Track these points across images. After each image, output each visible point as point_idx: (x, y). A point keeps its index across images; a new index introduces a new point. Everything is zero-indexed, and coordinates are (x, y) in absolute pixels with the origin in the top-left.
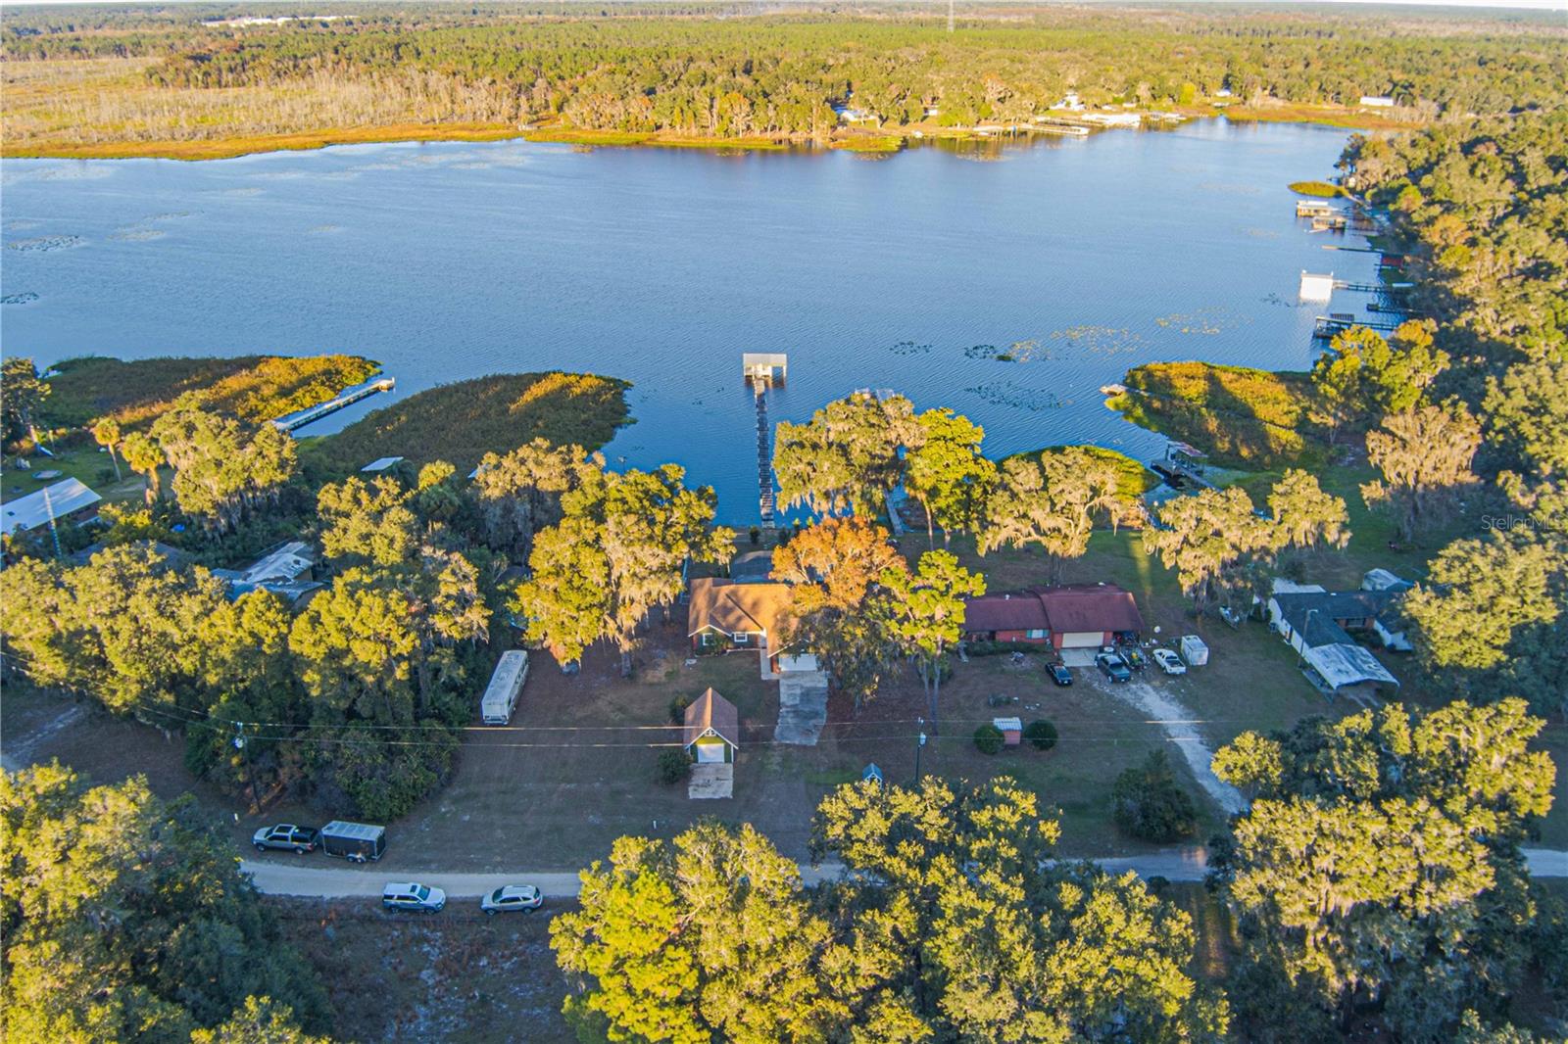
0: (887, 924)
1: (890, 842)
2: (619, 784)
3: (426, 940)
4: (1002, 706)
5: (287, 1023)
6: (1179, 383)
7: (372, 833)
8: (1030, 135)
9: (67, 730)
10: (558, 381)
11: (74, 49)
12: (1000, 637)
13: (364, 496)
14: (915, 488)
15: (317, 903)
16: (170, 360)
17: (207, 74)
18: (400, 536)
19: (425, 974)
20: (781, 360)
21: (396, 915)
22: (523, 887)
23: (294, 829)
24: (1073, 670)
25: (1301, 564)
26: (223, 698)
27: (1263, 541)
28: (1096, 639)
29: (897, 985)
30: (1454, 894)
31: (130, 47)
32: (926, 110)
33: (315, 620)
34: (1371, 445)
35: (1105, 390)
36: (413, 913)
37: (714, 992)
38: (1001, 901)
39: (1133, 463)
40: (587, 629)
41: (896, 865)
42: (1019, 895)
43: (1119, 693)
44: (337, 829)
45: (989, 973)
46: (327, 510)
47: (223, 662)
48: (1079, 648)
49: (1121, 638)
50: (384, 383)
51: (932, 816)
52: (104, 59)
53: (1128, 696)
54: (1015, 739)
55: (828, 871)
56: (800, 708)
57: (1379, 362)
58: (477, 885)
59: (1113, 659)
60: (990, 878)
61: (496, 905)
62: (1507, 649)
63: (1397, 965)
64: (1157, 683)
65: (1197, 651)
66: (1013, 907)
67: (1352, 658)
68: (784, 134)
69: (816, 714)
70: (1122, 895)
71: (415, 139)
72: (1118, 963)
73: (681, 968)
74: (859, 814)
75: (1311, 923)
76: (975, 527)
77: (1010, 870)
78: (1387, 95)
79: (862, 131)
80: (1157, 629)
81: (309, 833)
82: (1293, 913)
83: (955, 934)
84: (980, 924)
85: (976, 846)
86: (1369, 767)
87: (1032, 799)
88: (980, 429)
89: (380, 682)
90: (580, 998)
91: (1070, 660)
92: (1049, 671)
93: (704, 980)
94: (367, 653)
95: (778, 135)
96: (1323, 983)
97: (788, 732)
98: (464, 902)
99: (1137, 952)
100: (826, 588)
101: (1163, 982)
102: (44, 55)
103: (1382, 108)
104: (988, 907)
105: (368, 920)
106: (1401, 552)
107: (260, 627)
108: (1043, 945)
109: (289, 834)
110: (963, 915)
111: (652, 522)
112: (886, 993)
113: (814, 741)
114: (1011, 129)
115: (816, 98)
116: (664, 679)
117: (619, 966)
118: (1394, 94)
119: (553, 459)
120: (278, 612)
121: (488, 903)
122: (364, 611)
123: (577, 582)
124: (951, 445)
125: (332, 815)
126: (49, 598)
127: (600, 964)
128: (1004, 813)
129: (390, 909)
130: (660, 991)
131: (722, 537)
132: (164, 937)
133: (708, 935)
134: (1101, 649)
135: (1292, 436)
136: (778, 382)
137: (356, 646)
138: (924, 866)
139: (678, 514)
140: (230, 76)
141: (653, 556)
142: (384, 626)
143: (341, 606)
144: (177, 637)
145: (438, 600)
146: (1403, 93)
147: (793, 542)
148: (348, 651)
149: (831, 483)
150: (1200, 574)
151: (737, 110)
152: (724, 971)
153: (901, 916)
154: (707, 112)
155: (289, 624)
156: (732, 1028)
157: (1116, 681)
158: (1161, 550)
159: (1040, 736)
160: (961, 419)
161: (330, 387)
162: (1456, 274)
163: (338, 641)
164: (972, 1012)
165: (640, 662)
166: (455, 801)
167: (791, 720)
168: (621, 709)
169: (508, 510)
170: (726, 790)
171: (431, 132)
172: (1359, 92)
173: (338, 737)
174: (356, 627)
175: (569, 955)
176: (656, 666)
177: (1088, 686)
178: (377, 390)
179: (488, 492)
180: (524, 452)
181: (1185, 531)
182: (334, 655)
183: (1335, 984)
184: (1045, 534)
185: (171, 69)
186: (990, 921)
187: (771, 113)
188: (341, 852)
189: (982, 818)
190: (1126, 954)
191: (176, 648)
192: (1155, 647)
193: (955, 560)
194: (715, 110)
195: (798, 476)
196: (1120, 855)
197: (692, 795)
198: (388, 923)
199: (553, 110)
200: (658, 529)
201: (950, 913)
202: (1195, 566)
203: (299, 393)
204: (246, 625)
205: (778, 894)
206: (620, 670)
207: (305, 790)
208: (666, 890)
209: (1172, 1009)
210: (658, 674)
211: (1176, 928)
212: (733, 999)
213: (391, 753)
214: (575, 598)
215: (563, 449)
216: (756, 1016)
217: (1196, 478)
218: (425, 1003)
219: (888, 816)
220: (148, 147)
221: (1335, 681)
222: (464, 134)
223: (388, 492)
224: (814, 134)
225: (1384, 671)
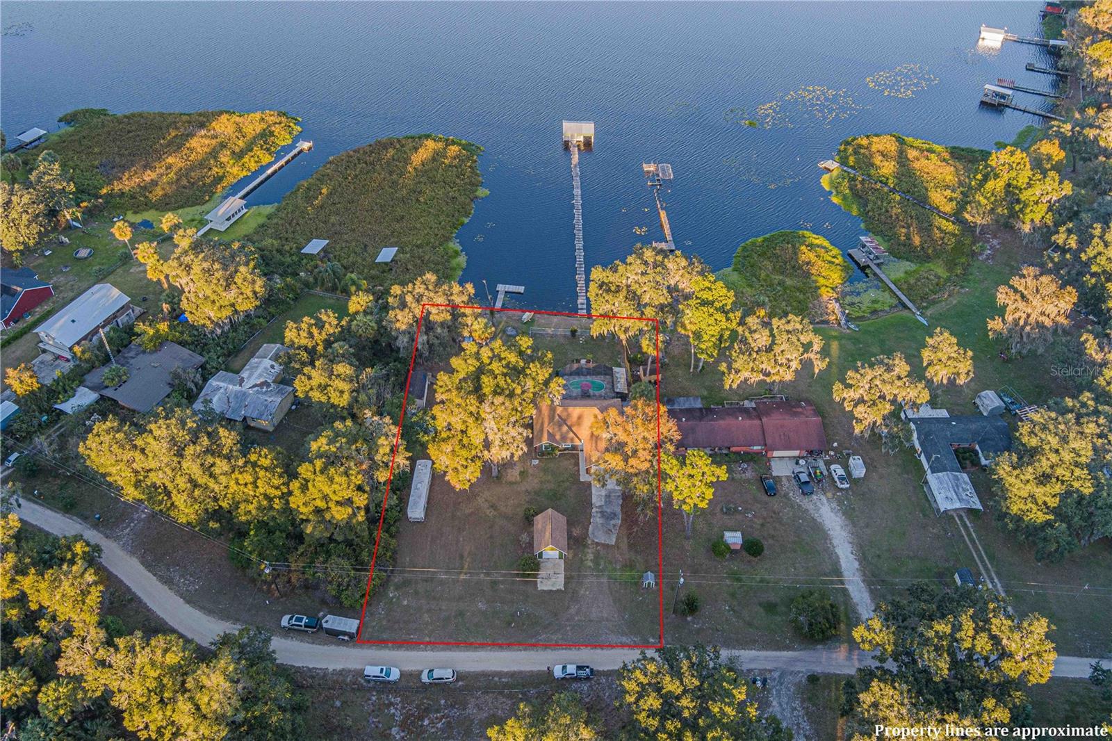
2: (495, 575)
3: (391, 704)
4: (731, 514)
6: (878, 160)
7: (351, 625)
10: (430, 145)
12: (733, 449)
13: (315, 331)
14: (685, 329)
16: (146, 116)
20: (590, 129)
21: (372, 684)
23: (305, 620)
24: (778, 480)
28: (796, 453)
34: (999, 296)
35: (822, 164)
39: (835, 251)
43: (805, 503)
46: (293, 342)
47: (249, 511)
49: (811, 452)
50: (306, 145)
53: (810, 507)
56: (605, 509)
57: (1022, 180)
59: (803, 477)
61: (430, 680)
62: (1054, 511)
64: (830, 496)
65: (858, 467)
67: (957, 486)
69: (614, 515)
76: (723, 366)
80: (835, 444)
81: (314, 622)
89: (347, 523)
91: (777, 469)
92: (762, 482)
94: (340, 514)
97: (597, 531)
98: (411, 676)
100: (625, 457)
105: (355, 688)
109: (303, 624)
111: (512, 396)
113: (613, 541)
116: (518, 478)
119: (440, 297)
120: (280, 476)
121: (425, 678)
123: (465, 441)
129: (368, 681)
131: (557, 385)
134: (797, 461)
135: (950, 227)
136: (587, 143)
137: (332, 507)
139: (529, 383)
145: (377, 459)
148: (328, 510)
150: (867, 423)
155: (287, 486)
157: (805, 494)
158: (844, 399)
159: (753, 548)
160: (720, 284)
161: (268, 150)
162: (1097, 63)
166: (397, 588)
167: (599, 521)
168: (493, 507)
169: (412, 343)
170: (560, 582)
173: (325, 562)
174: (331, 495)
176: (513, 465)
177: (786, 495)
178: (301, 151)
180: (419, 286)
182: (319, 512)
184: (768, 376)
188: (334, 635)
192: (833, 462)
196: (793, 649)
197: (540, 587)
198: (368, 690)
202: (867, 417)
203: (246, 159)
204: (262, 489)
210: (515, 474)
214: (464, 453)
215: (446, 285)
217: (877, 271)
223: (330, 323)
225: (976, 499)
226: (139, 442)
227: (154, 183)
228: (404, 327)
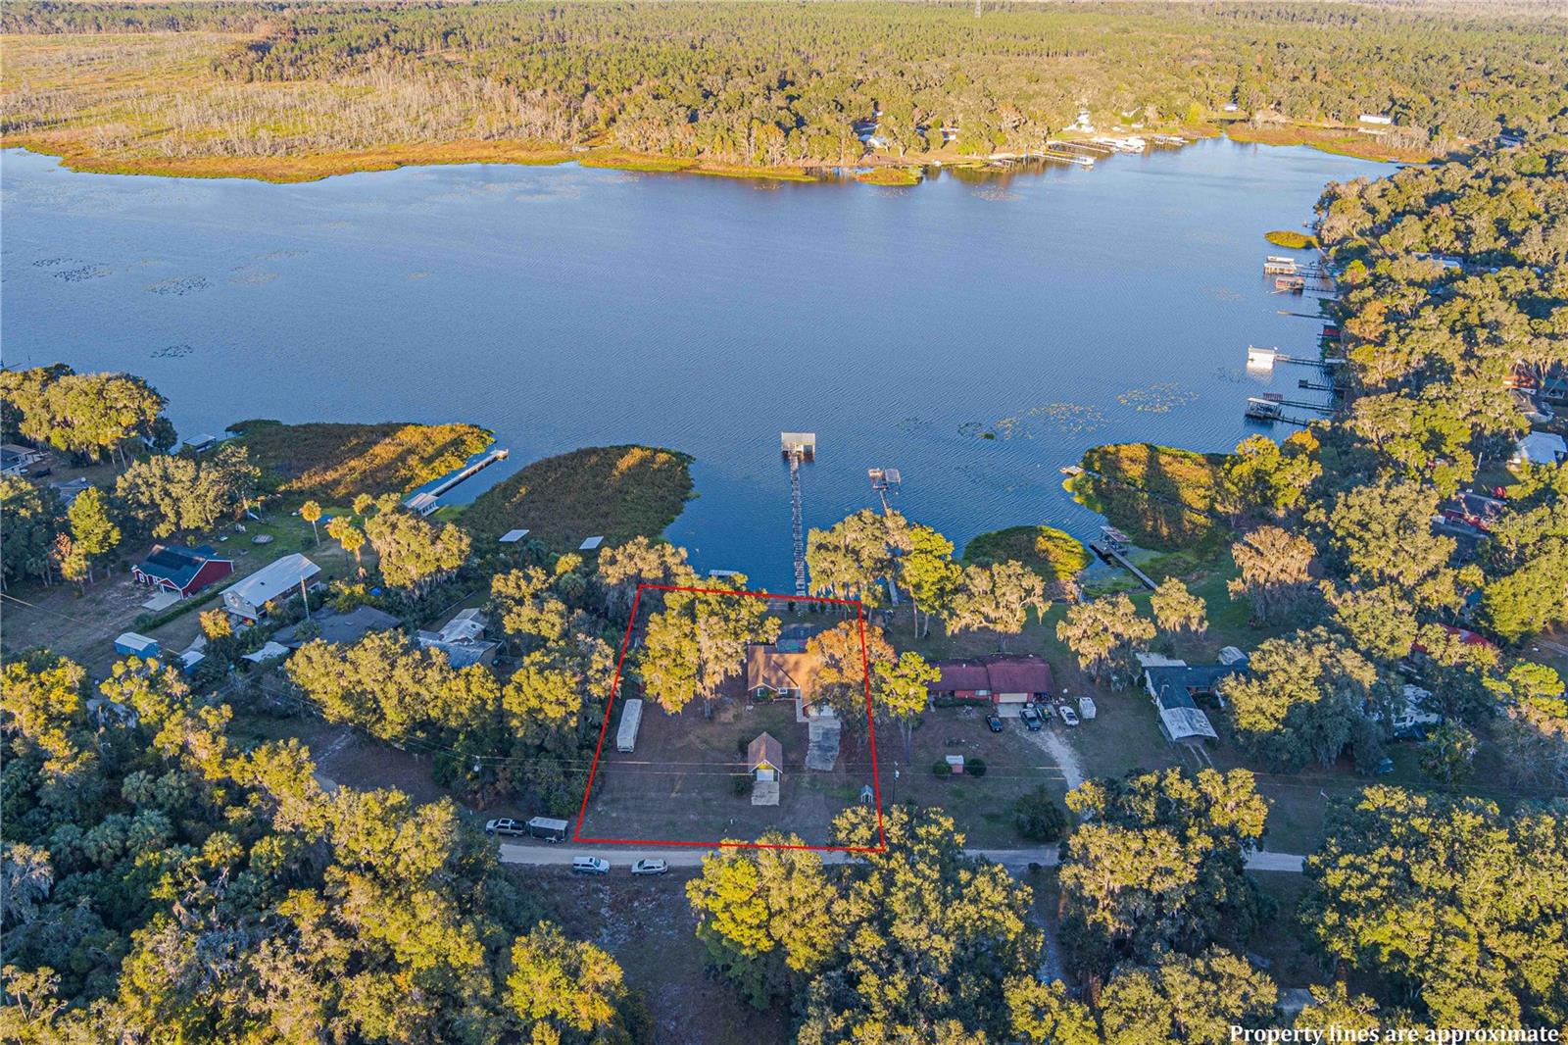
0: (867, 889)
1: (871, 842)
2: (708, 794)
3: (601, 891)
4: (954, 746)
5: (560, 934)
6: (1126, 465)
7: (561, 825)
8: (1042, 161)
9: (343, 750)
10: (637, 453)
11: (129, 22)
12: (958, 694)
13: (523, 583)
14: (905, 583)
15: (532, 867)
16: (324, 426)
17: (269, 68)
18: (557, 620)
19: (603, 911)
20: (810, 439)
21: (580, 876)
22: (657, 860)
23: (512, 822)
24: (1005, 720)
25: (1171, 645)
26: (461, 737)
27: (1138, 633)
28: (1023, 697)
29: (870, 921)
30: (1170, 882)
31: (182, 21)
32: (946, 134)
33: (519, 689)
34: (1235, 554)
35: (1065, 470)
36: (589, 874)
37: (776, 922)
38: (925, 878)
39: (1075, 542)
40: (684, 694)
41: (874, 857)
42: (936, 876)
43: (1033, 738)
44: (538, 822)
45: (917, 915)
46: (499, 593)
47: (461, 714)
48: (1010, 704)
49: (1040, 697)
50: (501, 454)
51: (895, 830)
52: (159, 34)
53: (1038, 741)
54: (960, 770)
55: (837, 857)
56: (822, 743)
57: (1270, 466)
58: (630, 858)
59: (1031, 713)
60: (921, 866)
61: (641, 870)
62: (1282, 721)
63: (1140, 921)
64: (1058, 731)
65: (1087, 706)
66: (933, 882)
67: (1190, 719)
68: (814, 162)
69: (832, 748)
70: (993, 878)
71: (478, 159)
72: (985, 913)
73: (759, 909)
74: (855, 827)
75: (1099, 895)
76: (945, 614)
77: (933, 860)
78: (1385, 113)
79: (885, 158)
80: (1065, 691)
81: (520, 824)
82: (1089, 888)
83: (901, 895)
84: (914, 890)
85: (916, 848)
86: (1150, 807)
87: (952, 820)
88: (951, 543)
89: (559, 727)
90: (707, 923)
91: (1004, 712)
92: (987, 721)
93: (771, 915)
94: (554, 712)
95: (810, 163)
96: (1106, 928)
97: (814, 760)
98: (620, 868)
99: (995, 907)
100: (840, 671)
101: (1008, 924)
102: (99, 28)
103: (1380, 126)
104: (919, 882)
105: (563, 878)
106: (1257, 628)
107: (485, 694)
108: (945, 903)
109: (509, 825)
110: (907, 885)
111: (727, 619)
112: (865, 924)
113: (831, 768)
114: (1024, 156)
115: (845, 130)
116: (732, 719)
117: (727, 907)
118: (1393, 113)
119: (652, 557)
120: (494, 682)
121: (635, 869)
122: (550, 685)
123: (679, 661)
124: (930, 557)
125: (532, 814)
126: (339, 667)
127: (716, 906)
128: (934, 829)
129: (577, 872)
130: (749, 921)
131: (772, 624)
132: (471, 888)
133: (774, 892)
134: (1025, 705)
135: (1201, 519)
136: (808, 454)
137: (546, 706)
138: (889, 857)
139: (744, 612)
140: (292, 70)
141: (730, 646)
142: (562, 693)
143: (536, 681)
144: (427, 696)
145: (590, 673)
146: (1398, 112)
147: (820, 636)
148: (541, 710)
149: (847, 578)
150: (1092, 656)
151: (772, 141)
152: (781, 911)
153: (875, 885)
154: (745, 142)
155: (501, 690)
156: (786, 940)
157: (1031, 729)
158: (1068, 637)
159: (975, 768)
160: (938, 535)
161: (460, 457)
162: (1363, 368)
163: (534, 703)
164: (906, 934)
165: (717, 707)
166: (605, 803)
167: (816, 752)
168: (706, 742)
169: (622, 594)
170: (775, 799)
171: (492, 152)
172: (1357, 111)
173: (536, 764)
174: (546, 695)
175: (697, 900)
176: (726, 710)
177: (1012, 732)
178: (495, 459)
179: (608, 580)
180: (631, 548)
181: (1084, 626)
182: (531, 711)
183: (1112, 929)
184: (991, 622)
185: (236, 62)
186: (919, 889)
187: (804, 144)
188: (541, 836)
189: (922, 831)
190: (990, 908)
191: (427, 703)
192: (1062, 704)
193: (922, 659)
194: (752, 140)
195: (823, 572)
196: (1015, 848)
197: (753, 803)
198: (577, 880)
199: (601, 124)
200: (732, 625)
201: (900, 884)
202: (1090, 651)
203: (436, 463)
204: (475, 692)
205: (811, 872)
206: (703, 712)
207: (514, 797)
208: (753, 869)
209: (1011, 937)
210: (727, 716)
211: (1020, 895)
212: (786, 925)
213: (568, 775)
214: (678, 671)
215: (659, 547)
216: (798, 934)
217: (1121, 558)
218: (606, 927)
219: (870, 829)
220: (236, 164)
221: (1176, 734)
222: (523, 154)
223: (538, 578)
224: (842, 162)
225: (1211, 729)
226: (350, 655)
227: (337, 482)
228: (615, 581)
